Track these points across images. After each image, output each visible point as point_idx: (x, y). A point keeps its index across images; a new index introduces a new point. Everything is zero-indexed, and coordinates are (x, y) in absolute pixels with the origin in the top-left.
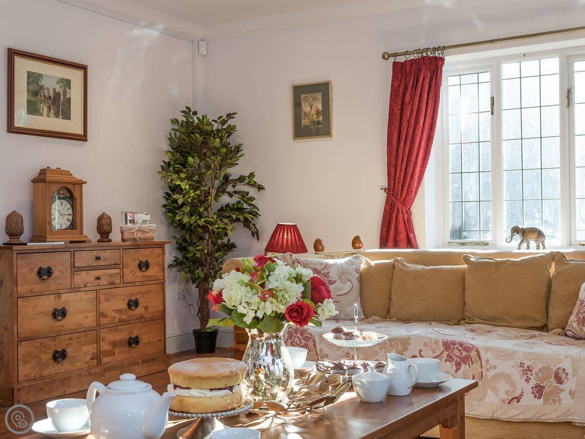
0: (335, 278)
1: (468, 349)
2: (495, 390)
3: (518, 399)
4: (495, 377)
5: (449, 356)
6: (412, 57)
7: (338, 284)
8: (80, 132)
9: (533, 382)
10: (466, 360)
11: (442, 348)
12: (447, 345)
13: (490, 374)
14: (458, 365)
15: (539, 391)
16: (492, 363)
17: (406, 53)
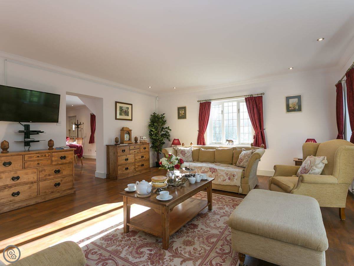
0: (187, 152)
1: (215, 169)
2: (220, 178)
3: (225, 180)
4: (220, 175)
5: (210, 171)
6: (204, 102)
7: (187, 154)
8: (131, 119)
9: (228, 177)
10: (214, 172)
11: (209, 169)
12: (210, 168)
13: (219, 175)
14: (212, 173)
15: (229, 179)
16: (220, 172)
17: (203, 101)
